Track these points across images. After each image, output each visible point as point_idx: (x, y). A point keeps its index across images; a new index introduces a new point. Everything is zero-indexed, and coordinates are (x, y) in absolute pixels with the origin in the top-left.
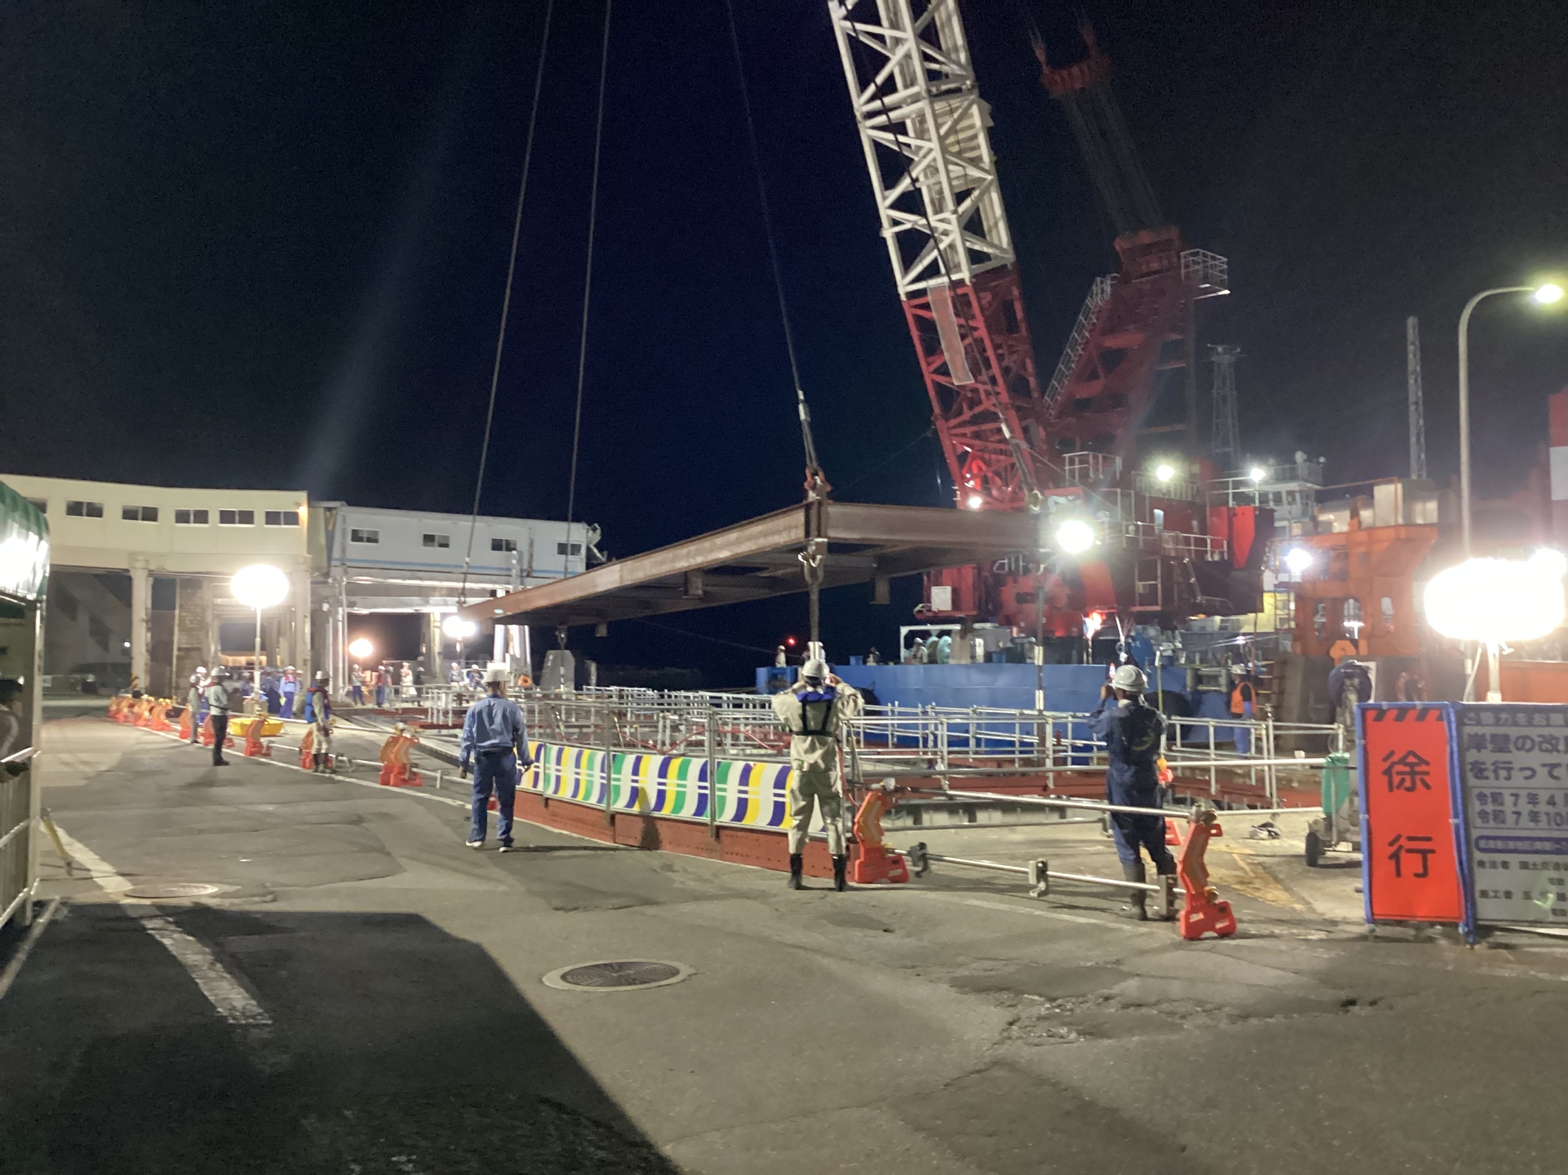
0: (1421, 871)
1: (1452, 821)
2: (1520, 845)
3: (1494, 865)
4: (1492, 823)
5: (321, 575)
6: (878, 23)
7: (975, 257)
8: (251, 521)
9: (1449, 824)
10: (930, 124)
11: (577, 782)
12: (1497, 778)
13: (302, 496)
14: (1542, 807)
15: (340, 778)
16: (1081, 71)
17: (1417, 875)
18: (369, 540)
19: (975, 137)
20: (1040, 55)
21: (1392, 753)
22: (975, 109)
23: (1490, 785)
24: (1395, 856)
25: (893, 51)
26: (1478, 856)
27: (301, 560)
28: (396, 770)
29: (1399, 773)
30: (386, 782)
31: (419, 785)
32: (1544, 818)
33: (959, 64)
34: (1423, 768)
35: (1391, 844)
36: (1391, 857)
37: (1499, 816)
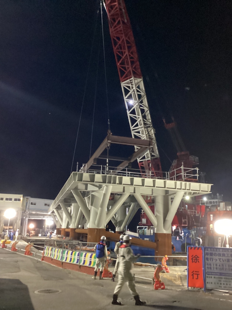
0: (197, 278)
1: (203, 269)
2: (214, 274)
3: (209, 277)
4: (209, 269)
5: (24, 211)
6: (135, 114)
7: (152, 156)
8: (11, 200)
9: (202, 269)
10: (144, 132)
11: (57, 256)
12: (210, 261)
13: (22, 195)
14: (218, 267)
15: (17, 253)
16: (172, 125)
17: (196, 279)
18: (34, 204)
19: (152, 135)
20: (164, 121)
21: (193, 255)
22: (152, 130)
23: (209, 262)
24: (193, 275)
25: (138, 119)
26: (207, 275)
27: (20, 208)
28: (28, 252)
29: (194, 259)
30: (25, 254)
31: (32, 255)
32: (218, 269)
33: (150, 122)
34: (198, 258)
35: (192, 273)
36: (192, 275)
37: (210, 268)
